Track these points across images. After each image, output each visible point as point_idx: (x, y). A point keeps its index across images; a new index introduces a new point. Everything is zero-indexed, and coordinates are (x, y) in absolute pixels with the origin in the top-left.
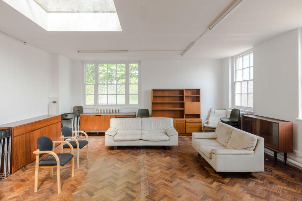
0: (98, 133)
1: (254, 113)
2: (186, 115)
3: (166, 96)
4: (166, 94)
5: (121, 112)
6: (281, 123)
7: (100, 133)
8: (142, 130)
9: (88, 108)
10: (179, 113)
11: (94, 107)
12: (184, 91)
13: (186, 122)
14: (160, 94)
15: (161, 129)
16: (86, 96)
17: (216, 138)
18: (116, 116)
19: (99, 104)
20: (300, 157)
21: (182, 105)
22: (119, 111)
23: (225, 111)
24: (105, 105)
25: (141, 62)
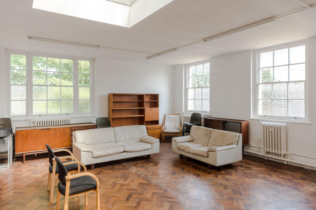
0: (36, 155)
1: (211, 116)
2: (146, 122)
3: (124, 102)
4: (125, 100)
5: (70, 123)
6: (242, 122)
7: (38, 155)
8: (115, 141)
9: (18, 121)
10: (137, 120)
11: (26, 118)
12: (145, 96)
13: (148, 129)
14: (118, 99)
15: (136, 138)
16: (12, 102)
17: (193, 141)
18: (71, 128)
19: (34, 114)
20: (252, 147)
21: (142, 112)
22: (68, 121)
23: (178, 115)
24: (43, 115)
25: (95, 60)
